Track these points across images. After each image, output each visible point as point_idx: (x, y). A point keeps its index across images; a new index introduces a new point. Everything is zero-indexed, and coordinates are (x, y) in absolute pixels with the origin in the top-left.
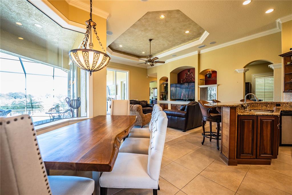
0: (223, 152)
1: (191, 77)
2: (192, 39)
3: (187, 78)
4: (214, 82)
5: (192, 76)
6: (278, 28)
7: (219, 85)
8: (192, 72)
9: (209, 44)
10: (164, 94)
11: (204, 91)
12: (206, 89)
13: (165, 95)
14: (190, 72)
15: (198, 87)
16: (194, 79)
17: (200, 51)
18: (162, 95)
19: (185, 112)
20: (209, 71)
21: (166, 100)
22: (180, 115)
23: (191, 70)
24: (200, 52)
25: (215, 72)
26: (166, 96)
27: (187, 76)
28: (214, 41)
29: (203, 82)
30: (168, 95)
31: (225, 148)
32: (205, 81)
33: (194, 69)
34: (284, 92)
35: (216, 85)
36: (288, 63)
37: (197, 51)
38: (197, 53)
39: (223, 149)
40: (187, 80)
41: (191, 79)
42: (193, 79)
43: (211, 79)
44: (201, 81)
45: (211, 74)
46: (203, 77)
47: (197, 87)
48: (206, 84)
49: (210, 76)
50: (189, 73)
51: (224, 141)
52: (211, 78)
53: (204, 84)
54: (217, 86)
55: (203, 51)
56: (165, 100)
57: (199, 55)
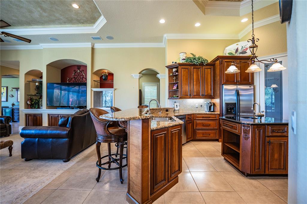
0: (131, 192)
1: (82, 77)
2: (83, 23)
3: (76, 77)
4: (111, 86)
5: (82, 75)
6: (163, 44)
7: (116, 89)
8: (83, 71)
9: (106, 37)
10: (34, 98)
11: (98, 96)
12: (101, 93)
13: (37, 100)
14: (81, 70)
15: (92, 90)
16: (86, 79)
17: (94, 44)
18: (31, 100)
19: (67, 128)
20: (105, 72)
21: (39, 108)
22: (58, 134)
23: (82, 68)
24: (93, 46)
25: (111, 75)
26: (39, 102)
27: (76, 74)
28: (111, 35)
29: (98, 84)
30: (42, 100)
31: (135, 186)
32: (100, 83)
33: (86, 67)
34: (168, 99)
35: (113, 89)
36: (171, 74)
37: (91, 44)
38: (90, 46)
39: (131, 188)
40: (76, 80)
41: (82, 79)
42: (84, 79)
43: (107, 82)
44: (95, 83)
45: (107, 76)
46: (97, 78)
47: (90, 90)
48: (101, 87)
49: (106, 78)
50: (79, 71)
51: (133, 174)
52: (107, 80)
53: (99, 87)
54: (114, 91)
55: (97, 46)
56: (37, 108)
57: (93, 49)
